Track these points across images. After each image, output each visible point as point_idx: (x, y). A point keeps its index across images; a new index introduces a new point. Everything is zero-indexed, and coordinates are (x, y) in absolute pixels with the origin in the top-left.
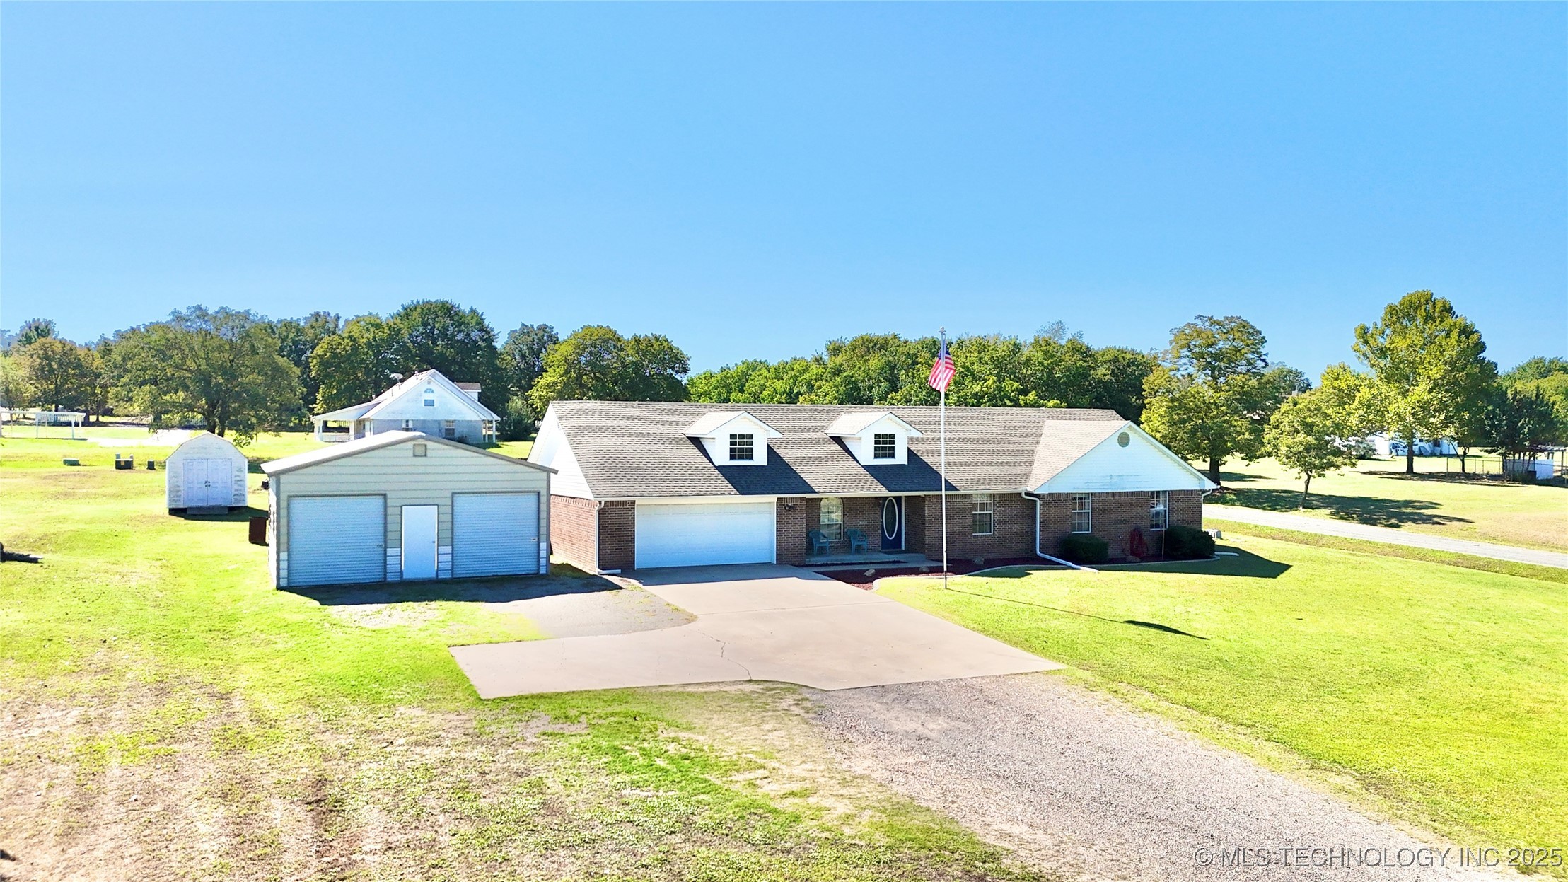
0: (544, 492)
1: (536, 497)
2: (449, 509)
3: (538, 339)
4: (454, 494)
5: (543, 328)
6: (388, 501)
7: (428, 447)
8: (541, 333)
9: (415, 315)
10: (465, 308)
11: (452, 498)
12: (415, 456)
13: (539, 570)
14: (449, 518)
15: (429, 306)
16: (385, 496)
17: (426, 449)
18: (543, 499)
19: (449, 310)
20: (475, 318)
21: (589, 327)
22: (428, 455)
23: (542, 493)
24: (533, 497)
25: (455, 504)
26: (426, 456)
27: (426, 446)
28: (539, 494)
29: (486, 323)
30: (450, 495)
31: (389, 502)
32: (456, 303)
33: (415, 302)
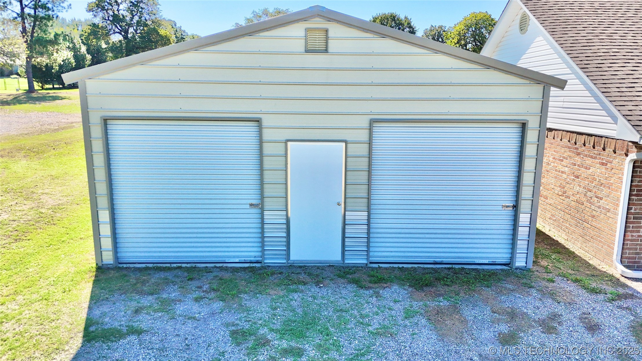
0: (533, 123)
1: (519, 130)
2: (363, 149)
3: (438, 32)
4: (372, 122)
5: (441, 27)
6: (265, 132)
7: (330, 34)
8: (439, 30)
9: (378, 21)
10: (402, 17)
11: (370, 129)
12: (307, 51)
13: (512, 258)
14: (364, 163)
15: (384, 16)
16: (258, 121)
17: (327, 39)
18: (532, 136)
19: (394, 17)
20: (407, 21)
21: (474, 13)
22: (330, 50)
23: (530, 125)
24: (513, 132)
25: (375, 141)
26: (326, 51)
27: (327, 31)
28: (524, 126)
29: (412, 24)
30: (366, 124)
31: (267, 134)
32: (398, 13)
33: (378, 15)
